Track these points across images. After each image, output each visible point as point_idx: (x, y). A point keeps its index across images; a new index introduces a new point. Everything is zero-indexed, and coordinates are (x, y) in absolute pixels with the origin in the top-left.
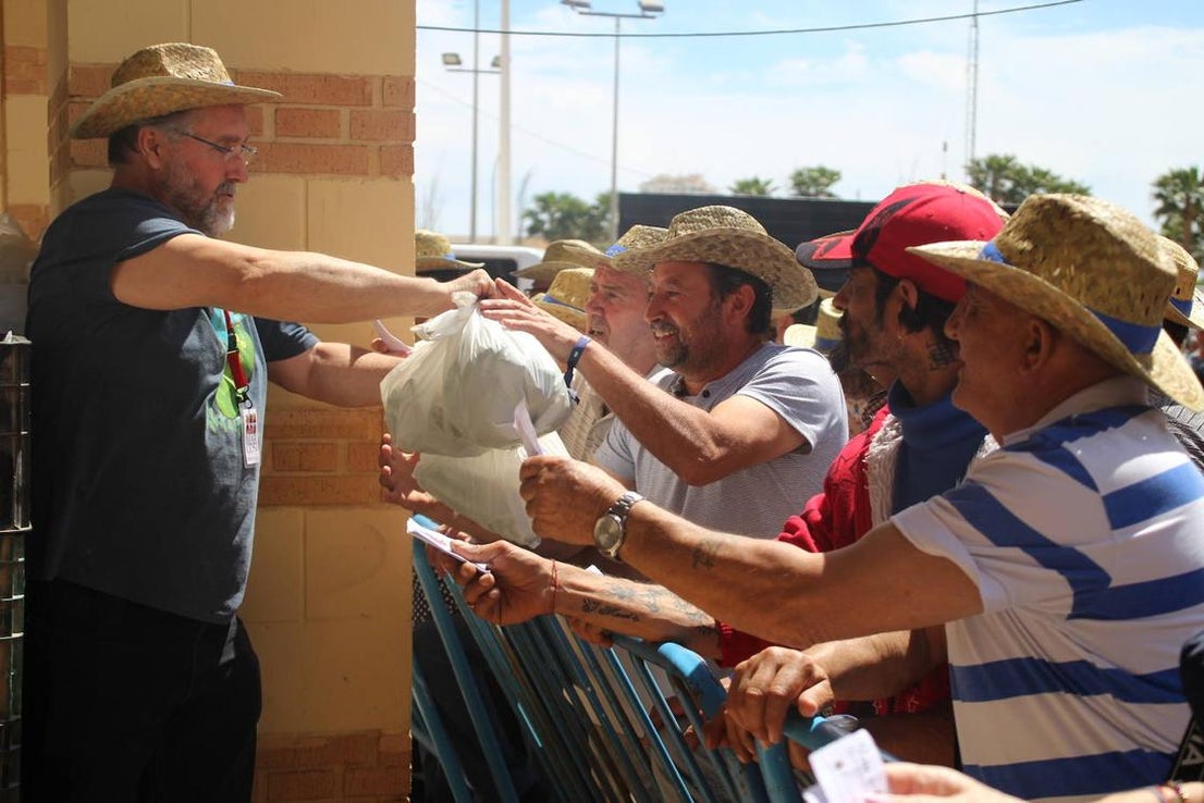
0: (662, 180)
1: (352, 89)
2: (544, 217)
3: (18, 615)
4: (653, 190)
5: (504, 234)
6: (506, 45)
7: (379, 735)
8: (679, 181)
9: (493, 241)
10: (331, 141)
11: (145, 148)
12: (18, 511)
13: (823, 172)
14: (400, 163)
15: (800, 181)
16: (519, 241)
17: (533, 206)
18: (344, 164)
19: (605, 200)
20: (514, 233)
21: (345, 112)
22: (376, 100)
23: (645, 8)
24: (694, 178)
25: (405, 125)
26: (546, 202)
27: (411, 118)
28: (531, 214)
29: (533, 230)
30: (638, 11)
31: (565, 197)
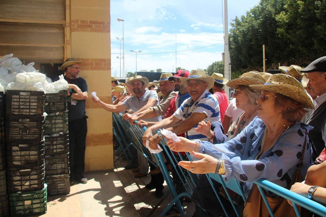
0: (142, 70)
1: (104, 60)
2: (129, 75)
3: (67, 121)
4: (141, 71)
5: (124, 77)
6: (124, 56)
7: (109, 133)
8: (144, 70)
9: (123, 78)
10: (101, 66)
11: (68, 70)
12: (67, 109)
13: (160, 69)
14: (109, 69)
15: (157, 70)
16: (126, 78)
17: (127, 74)
18: (103, 69)
19: (135, 73)
20: (125, 77)
21: (103, 63)
22: (107, 62)
23: (139, 51)
24: (145, 70)
25: (110, 64)
26: (129, 73)
27: (111, 63)
28: (127, 75)
29: (127, 76)
30: (138, 51)
31: (131, 72)
